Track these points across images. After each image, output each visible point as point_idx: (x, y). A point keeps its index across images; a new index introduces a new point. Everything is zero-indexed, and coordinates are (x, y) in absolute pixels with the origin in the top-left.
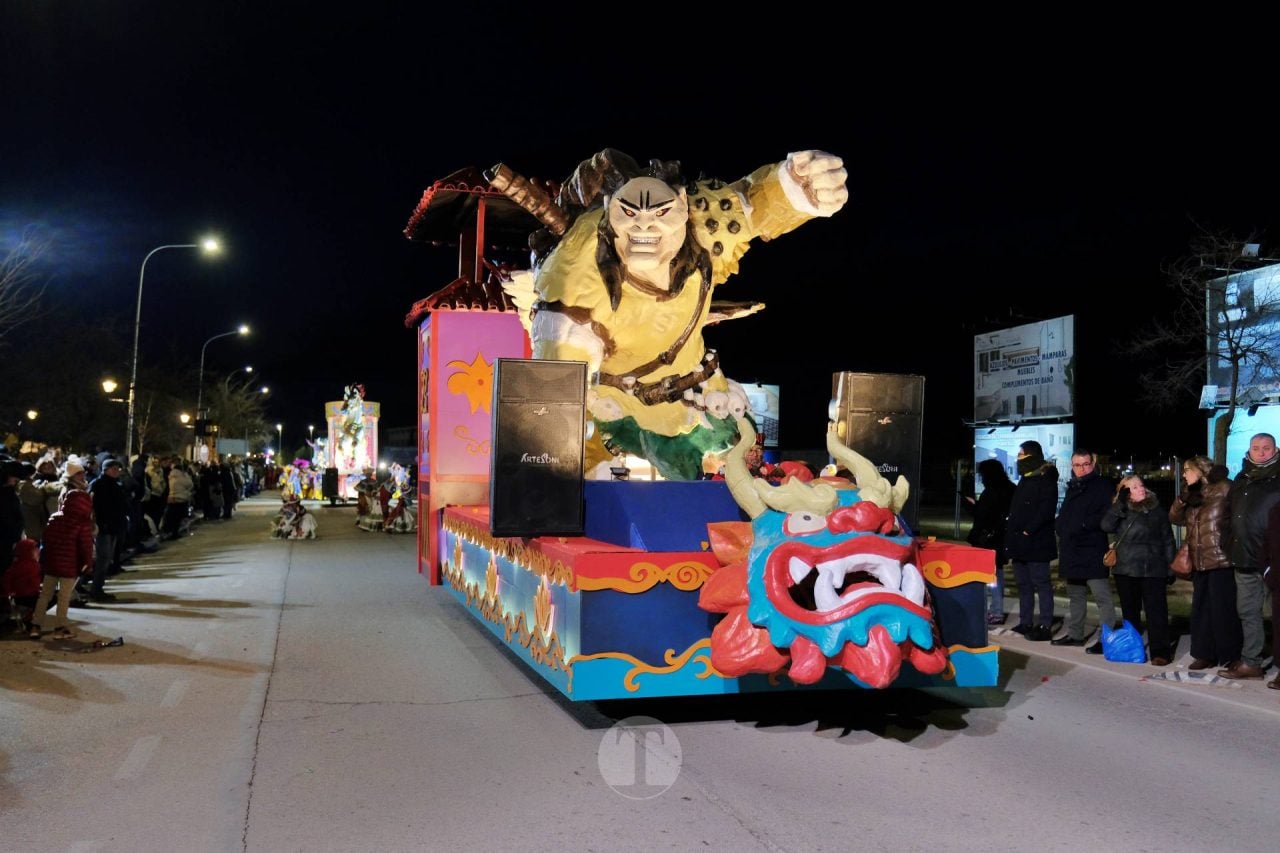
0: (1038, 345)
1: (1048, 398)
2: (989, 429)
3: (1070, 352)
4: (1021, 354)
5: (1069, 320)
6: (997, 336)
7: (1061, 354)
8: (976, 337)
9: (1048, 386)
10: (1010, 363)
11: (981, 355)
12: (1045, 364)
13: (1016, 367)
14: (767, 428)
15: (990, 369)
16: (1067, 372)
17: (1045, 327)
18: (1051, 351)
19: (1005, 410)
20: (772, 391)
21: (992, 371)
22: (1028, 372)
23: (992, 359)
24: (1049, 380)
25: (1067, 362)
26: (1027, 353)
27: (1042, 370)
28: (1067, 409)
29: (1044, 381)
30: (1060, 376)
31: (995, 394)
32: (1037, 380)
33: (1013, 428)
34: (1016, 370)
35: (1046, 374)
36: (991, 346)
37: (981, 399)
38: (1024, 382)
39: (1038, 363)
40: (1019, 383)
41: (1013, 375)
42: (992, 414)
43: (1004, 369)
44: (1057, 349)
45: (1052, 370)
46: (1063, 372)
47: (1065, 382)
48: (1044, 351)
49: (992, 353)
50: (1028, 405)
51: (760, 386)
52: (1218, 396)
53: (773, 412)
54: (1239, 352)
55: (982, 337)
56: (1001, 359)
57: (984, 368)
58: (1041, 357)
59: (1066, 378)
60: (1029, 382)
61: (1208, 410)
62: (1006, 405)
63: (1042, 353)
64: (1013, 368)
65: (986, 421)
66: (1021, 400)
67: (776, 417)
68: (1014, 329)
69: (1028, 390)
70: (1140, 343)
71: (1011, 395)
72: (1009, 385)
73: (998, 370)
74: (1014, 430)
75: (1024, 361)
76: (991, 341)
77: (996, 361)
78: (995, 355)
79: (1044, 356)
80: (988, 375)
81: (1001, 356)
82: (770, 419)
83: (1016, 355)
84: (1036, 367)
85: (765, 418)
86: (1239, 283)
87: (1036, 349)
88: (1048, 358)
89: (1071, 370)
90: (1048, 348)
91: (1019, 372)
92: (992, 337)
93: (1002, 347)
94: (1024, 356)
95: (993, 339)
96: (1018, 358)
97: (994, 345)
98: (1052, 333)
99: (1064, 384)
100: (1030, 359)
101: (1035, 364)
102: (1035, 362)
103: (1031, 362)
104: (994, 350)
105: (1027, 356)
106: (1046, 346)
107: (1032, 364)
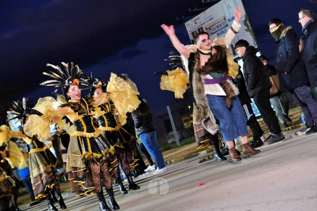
0: (224, 15)
4: (215, 24)
6: (198, 18)
8: (186, 24)
10: (211, 31)
11: (193, 33)
16: (246, 24)
17: (224, 3)
22: (223, 32)
25: (243, 19)
26: (218, 22)
34: (216, 34)
36: (197, 26)
39: (227, 25)
46: (243, 26)
47: (246, 30)
48: (228, 17)
55: (188, 22)
58: (227, 21)
59: (246, 28)
63: (227, 19)
64: (213, 34)
68: (206, 11)
75: (219, 27)
76: (196, 23)
78: (200, 30)
79: (229, 20)
81: (204, 29)
83: (213, 25)
84: (227, 28)
87: (223, 18)
88: (231, 20)
89: (248, 22)
90: (230, 15)
91: (218, 34)
92: (195, 21)
93: (204, 23)
94: (218, 25)
95: (196, 21)
96: (214, 27)
97: (199, 25)
98: (229, 5)
99: (246, 32)
100: (221, 25)
101: (226, 26)
102: (226, 25)
103: (223, 26)
104: (199, 27)
105: (219, 24)
106: (228, 14)
107: (224, 27)
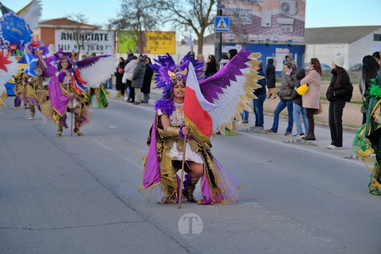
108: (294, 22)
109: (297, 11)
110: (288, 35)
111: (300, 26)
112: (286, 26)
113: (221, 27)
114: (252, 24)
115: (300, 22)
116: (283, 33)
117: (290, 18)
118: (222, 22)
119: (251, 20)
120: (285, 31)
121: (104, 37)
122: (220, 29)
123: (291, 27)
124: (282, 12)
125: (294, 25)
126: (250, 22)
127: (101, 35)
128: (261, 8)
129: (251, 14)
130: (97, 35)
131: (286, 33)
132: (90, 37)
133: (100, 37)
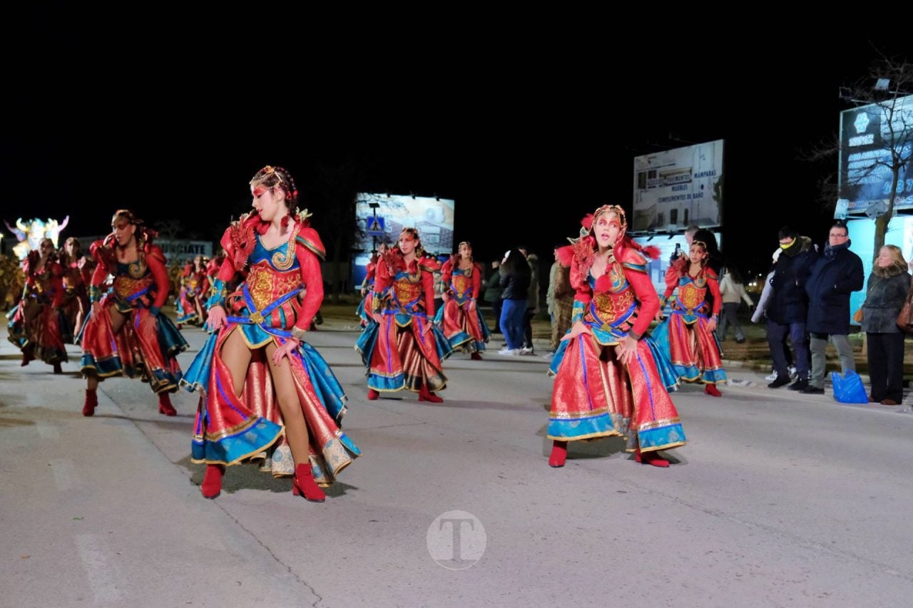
0: (691, 166)
1: (699, 212)
2: (648, 238)
3: (719, 172)
4: (673, 174)
5: (719, 144)
6: (654, 157)
7: (711, 173)
8: (636, 158)
9: (698, 201)
10: (665, 181)
11: (640, 174)
12: (697, 182)
13: (671, 185)
14: (443, 237)
15: (647, 186)
16: (716, 189)
17: (698, 150)
18: (702, 170)
19: (660, 221)
20: (449, 204)
21: (650, 188)
22: (681, 188)
23: (650, 177)
24: (700, 195)
25: (716, 181)
26: (681, 172)
27: (693, 188)
28: (715, 219)
29: (695, 196)
30: (709, 192)
31: (651, 208)
32: (689, 196)
33: (668, 237)
34: (670, 187)
35: (697, 191)
36: (649, 166)
37: (639, 212)
38: (678, 198)
39: (690, 181)
40: (673, 198)
41: (668, 192)
42: (649, 225)
43: (660, 186)
44: (707, 168)
45: (702, 187)
46: (712, 190)
47: (715, 198)
48: (696, 171)
49: (650, 173)
50: (681, 217)
51: (438, 200)
52: (849, 209)
53: (448, 224)
54: (900, 161)
55: (640, 158)
56: (658, 178)
57: (642, 185)
58: (693, 176)
59: (715, 194)
60: (682, 197)
61: (840, 220)
62: (661, 217)
63: (694, 173)
64: (667, 185)
65: (645, 231)
66: (674, 213)
67: (451, 228)
68: (670, 151)
69: (681, 204)
70: (819, 152)
71: (666, 209)
72: (664, 200)
73: (654, 187)
74: (670, 238)
75: (677, 180)
76: (649, 162)
77: (653, 179)
78: (652, 174)
79: (696, 175)
80: (646, 191)
81: (658, 174)
82: (446, 230)
84: (689, 185)
85: (442, 230)
86: (869, 114)
87: (689, 169)
88: (699, 177)
89: (720, 187)
90: (700, 168)
91: (673, 189)
92: (650, 158)
93: (659, 167)
94: (678, 175)
95: (651, 160)
96: (672, 176)
97: (652, 165)
98: (703, 155)
99: (712, 200)
100: (682, 178)
101: (688, 182)
102: (688, 180)
103: (684, 180)
104: (651, 170)
105: (681, 175)
106: (698, 167)
107: (685, 182)
108: (441, 232)
109: (444, 218)
110: (433, 246)
111: (447, 236)
112: (431, 236)
113: (374, 229)
114: (393, 233)
115: (447, 232)
116: (429, 244)
117: (436, 226)
118: (376, 224)
119: (391, 228)
120: (431, 242)
121: (199, 249)
122: (372, 231)
123: (438, 236)
124: (426, 220)
125: (440, 235)
126: (390, 230)
127: (197, 247)
128: (408, 212)
129: (391, 221)
130: (191, 247)
131: (432, 244)
132: (183, 249)
133: (195, 249)
